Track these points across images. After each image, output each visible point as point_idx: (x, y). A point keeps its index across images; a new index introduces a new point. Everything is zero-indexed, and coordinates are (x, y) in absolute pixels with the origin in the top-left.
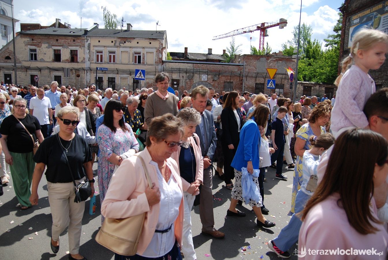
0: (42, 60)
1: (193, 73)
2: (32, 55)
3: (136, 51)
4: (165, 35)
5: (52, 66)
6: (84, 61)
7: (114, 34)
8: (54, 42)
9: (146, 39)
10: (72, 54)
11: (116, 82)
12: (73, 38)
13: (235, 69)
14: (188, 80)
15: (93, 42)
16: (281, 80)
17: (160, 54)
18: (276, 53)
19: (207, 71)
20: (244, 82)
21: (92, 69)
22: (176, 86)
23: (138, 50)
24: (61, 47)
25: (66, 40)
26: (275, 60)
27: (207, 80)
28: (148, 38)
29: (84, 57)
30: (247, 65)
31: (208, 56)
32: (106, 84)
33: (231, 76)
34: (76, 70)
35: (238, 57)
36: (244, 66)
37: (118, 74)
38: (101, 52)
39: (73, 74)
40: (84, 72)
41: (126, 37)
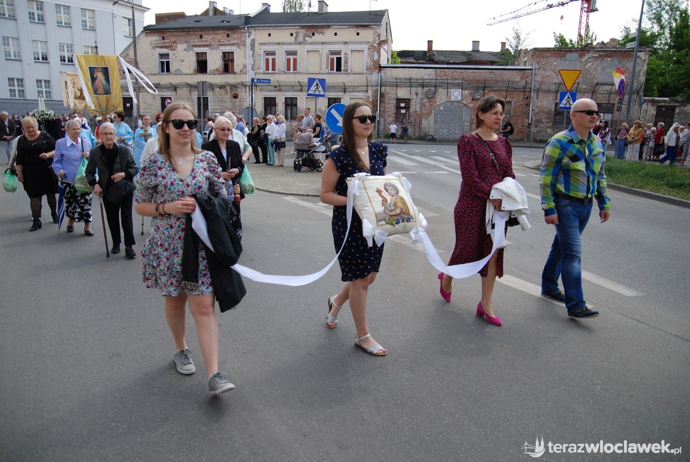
0: (179, 73)
1: (435, 87)
2: (162, 63)
3: (332, 48)
4: (386, 17)
5: (194, 81)
6: (244, 70)
8: (197, 41)
9: (350, 26)
10: (226, 59)
11: (298, 105)
12: (227, 32)
13: (516, 77)
14: (426, 100)
15: (260, 36)
16: (608, 96)
17: (375, 52)
18: (603, 42)
19: (461, 81)
20: (533, 102)
21: (258, 84)
22: (403, 111)
23: (336, 48)
24: (207, 48)
25: (216, 36)
26: (597, 57)
27: (460, 99)
28: (355, 25)
29: (244, 64)
30: (539, 68)
31: (471, 55)
32: (281, 107)
33: (507, 90)
34: (232, 86)
35: (523, 54)
36: (534, 71)
37: (302, 91)
38: (273, 54)
39: (226, 94)
40: (244, 90)
41: (315, 24)
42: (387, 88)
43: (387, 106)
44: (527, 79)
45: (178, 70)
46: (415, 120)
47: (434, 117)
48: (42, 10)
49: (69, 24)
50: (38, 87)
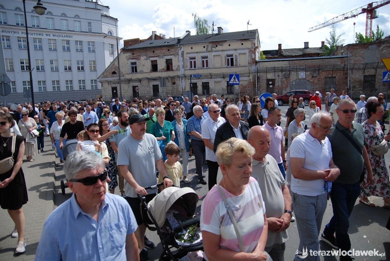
0: (142, 72)
1: (289, 71)
2: (133, 67)
3: (228, 53)
4: (257, 34)
5: (151, 76)
6: (178, 68)
7: (206, 39)
8: (151, 54)
9: (238, 40)
10: (168, 63)
11: (210, 87)
12: (168, 48)
13: (338, 62)
14: (284, 79)
15: (186, 49)
17: (253, 54)
19: (304, 67)
20: (349, 76)
21: (186, 76)
22: (271, 86)
23: (230, 53)
24: (158, 58)
25: (161, 51)
27: (305, 77)
28: (240, 39)
29: (178, 65)
30: (352, 56)
31: (304, 51)
32: (200, 89)
33: (333, 70)
34: (172, 77)
35: (340, 48)
36: (349, 58)
37: (212, 78)
38: (194, 58)
39: (169, 82)
40: (179, 79)
41: (218, 40)
42: (261, 73)
43: (261, 84)
44: (345, 63)
45: (142, 70)
46: (278, 91)
47: (289, 89)
48: (69, 44)
49: (82, 50)
50: (66, 84)
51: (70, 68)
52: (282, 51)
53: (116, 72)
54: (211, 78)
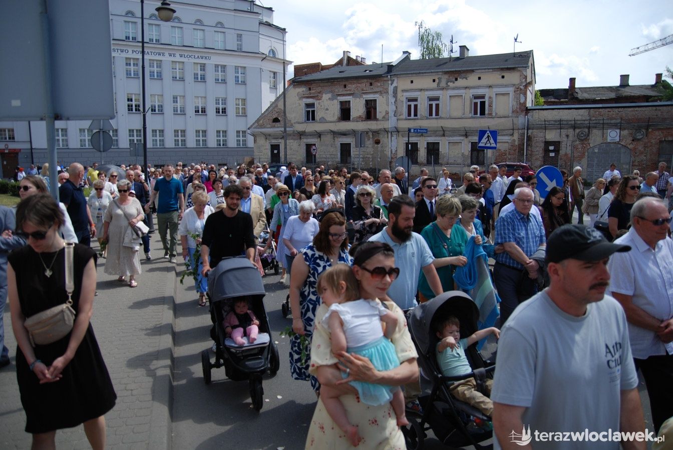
0: (323, 121)
1: (589, 128)
2: (308, 112)
3: (476, 93)
4: (531, 59)
5: (338, 129)
6: (387, 117)
7: (437, 66)
8: (341, 90)
9: (494, 70)
10: (368, 107)
11: (440, 150)
12: (370, 81)
14: (578, 142)
15: (402, 84)
17: (521, 95)
19: (619, 121)
21: (399, 130)
22: (552, 154)
23: (480, 92)
24: (351, 97)
25: (359, 85)
27: (618, 140)
28: (499, 68)
29: (386, 111)
31: (619, 90)
32: (422, 154)
34: (374, 132)
38: (416, 100)
39: (369, 140)
40: (386, 136)
41: (459, 69)
42: (534, 130)
43: (535, 150)
45: (323, 118)
46: (566, 163)
47: (587, 160)
48: (204, 70)
49: (224, 80)
50: (196, 137)
51: (204, 111)
52: (576, 90)
53: (279, 118)
54: (444, 135)
